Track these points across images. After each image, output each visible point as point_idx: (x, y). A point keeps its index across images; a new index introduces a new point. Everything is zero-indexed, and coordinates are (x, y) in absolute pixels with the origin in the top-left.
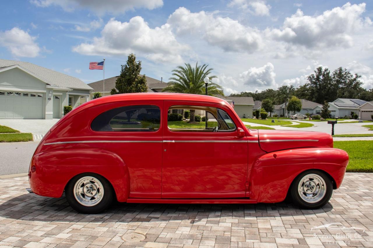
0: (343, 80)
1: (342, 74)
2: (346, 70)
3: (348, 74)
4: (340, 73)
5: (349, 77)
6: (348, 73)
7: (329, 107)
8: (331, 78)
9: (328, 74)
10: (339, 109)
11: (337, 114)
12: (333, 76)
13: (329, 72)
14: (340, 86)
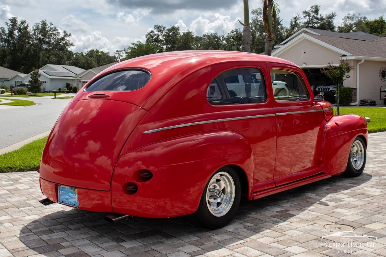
0: (49, 38)
1: (47, 29)
2: (51, 24)
3: (54, 31)
4: (44, 28)
5: (55, 35)
6: (55, 29)
7: (40, 76)
8: (30, 34)
9: (26, 28)
10: (52, 80)
11: (48, 86)
12: (33, 32)
13: (28, 26)
14: (44, 46)
